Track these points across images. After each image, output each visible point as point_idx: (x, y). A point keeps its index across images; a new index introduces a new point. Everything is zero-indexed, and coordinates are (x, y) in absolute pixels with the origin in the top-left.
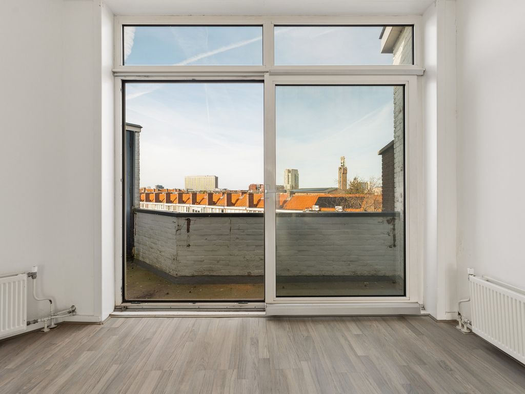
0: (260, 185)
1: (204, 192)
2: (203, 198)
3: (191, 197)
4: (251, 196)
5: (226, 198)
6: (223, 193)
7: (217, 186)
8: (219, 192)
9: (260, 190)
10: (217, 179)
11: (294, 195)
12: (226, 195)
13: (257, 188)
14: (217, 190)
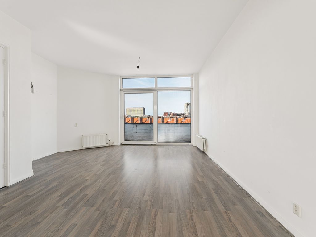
0: (170, 113)
1: (138, 117)
2: (137, 121)
3: (131, 120)
4: (163, 119)
5: (149, 120)
6: (148, 118)
7: (144, 114)
8: (146, 117)
9: (170, 116)
10: (144, 109)
11: (186, 119)
12: (149, 119)
13: (168, 115)
14: (145, 116)
